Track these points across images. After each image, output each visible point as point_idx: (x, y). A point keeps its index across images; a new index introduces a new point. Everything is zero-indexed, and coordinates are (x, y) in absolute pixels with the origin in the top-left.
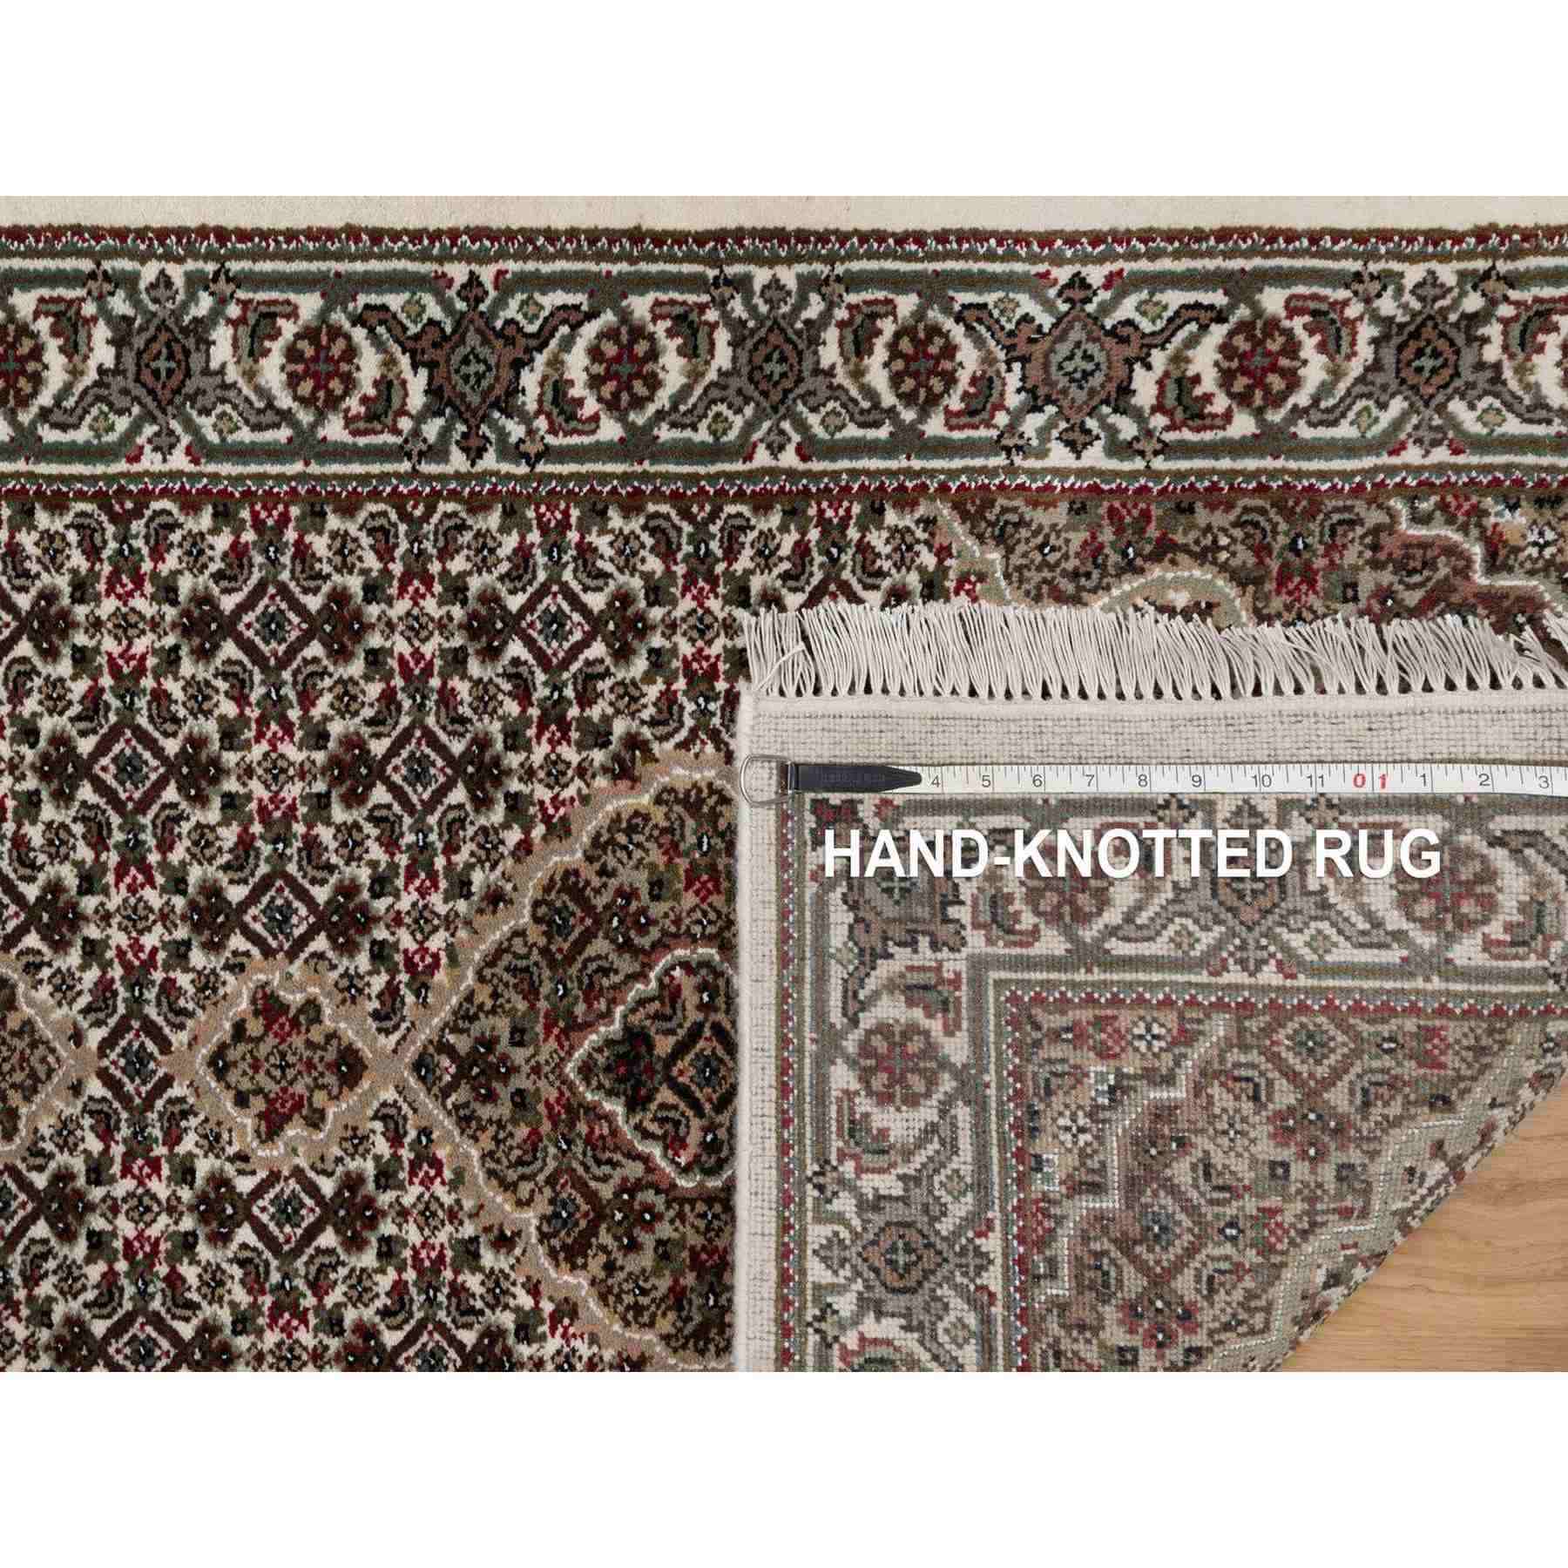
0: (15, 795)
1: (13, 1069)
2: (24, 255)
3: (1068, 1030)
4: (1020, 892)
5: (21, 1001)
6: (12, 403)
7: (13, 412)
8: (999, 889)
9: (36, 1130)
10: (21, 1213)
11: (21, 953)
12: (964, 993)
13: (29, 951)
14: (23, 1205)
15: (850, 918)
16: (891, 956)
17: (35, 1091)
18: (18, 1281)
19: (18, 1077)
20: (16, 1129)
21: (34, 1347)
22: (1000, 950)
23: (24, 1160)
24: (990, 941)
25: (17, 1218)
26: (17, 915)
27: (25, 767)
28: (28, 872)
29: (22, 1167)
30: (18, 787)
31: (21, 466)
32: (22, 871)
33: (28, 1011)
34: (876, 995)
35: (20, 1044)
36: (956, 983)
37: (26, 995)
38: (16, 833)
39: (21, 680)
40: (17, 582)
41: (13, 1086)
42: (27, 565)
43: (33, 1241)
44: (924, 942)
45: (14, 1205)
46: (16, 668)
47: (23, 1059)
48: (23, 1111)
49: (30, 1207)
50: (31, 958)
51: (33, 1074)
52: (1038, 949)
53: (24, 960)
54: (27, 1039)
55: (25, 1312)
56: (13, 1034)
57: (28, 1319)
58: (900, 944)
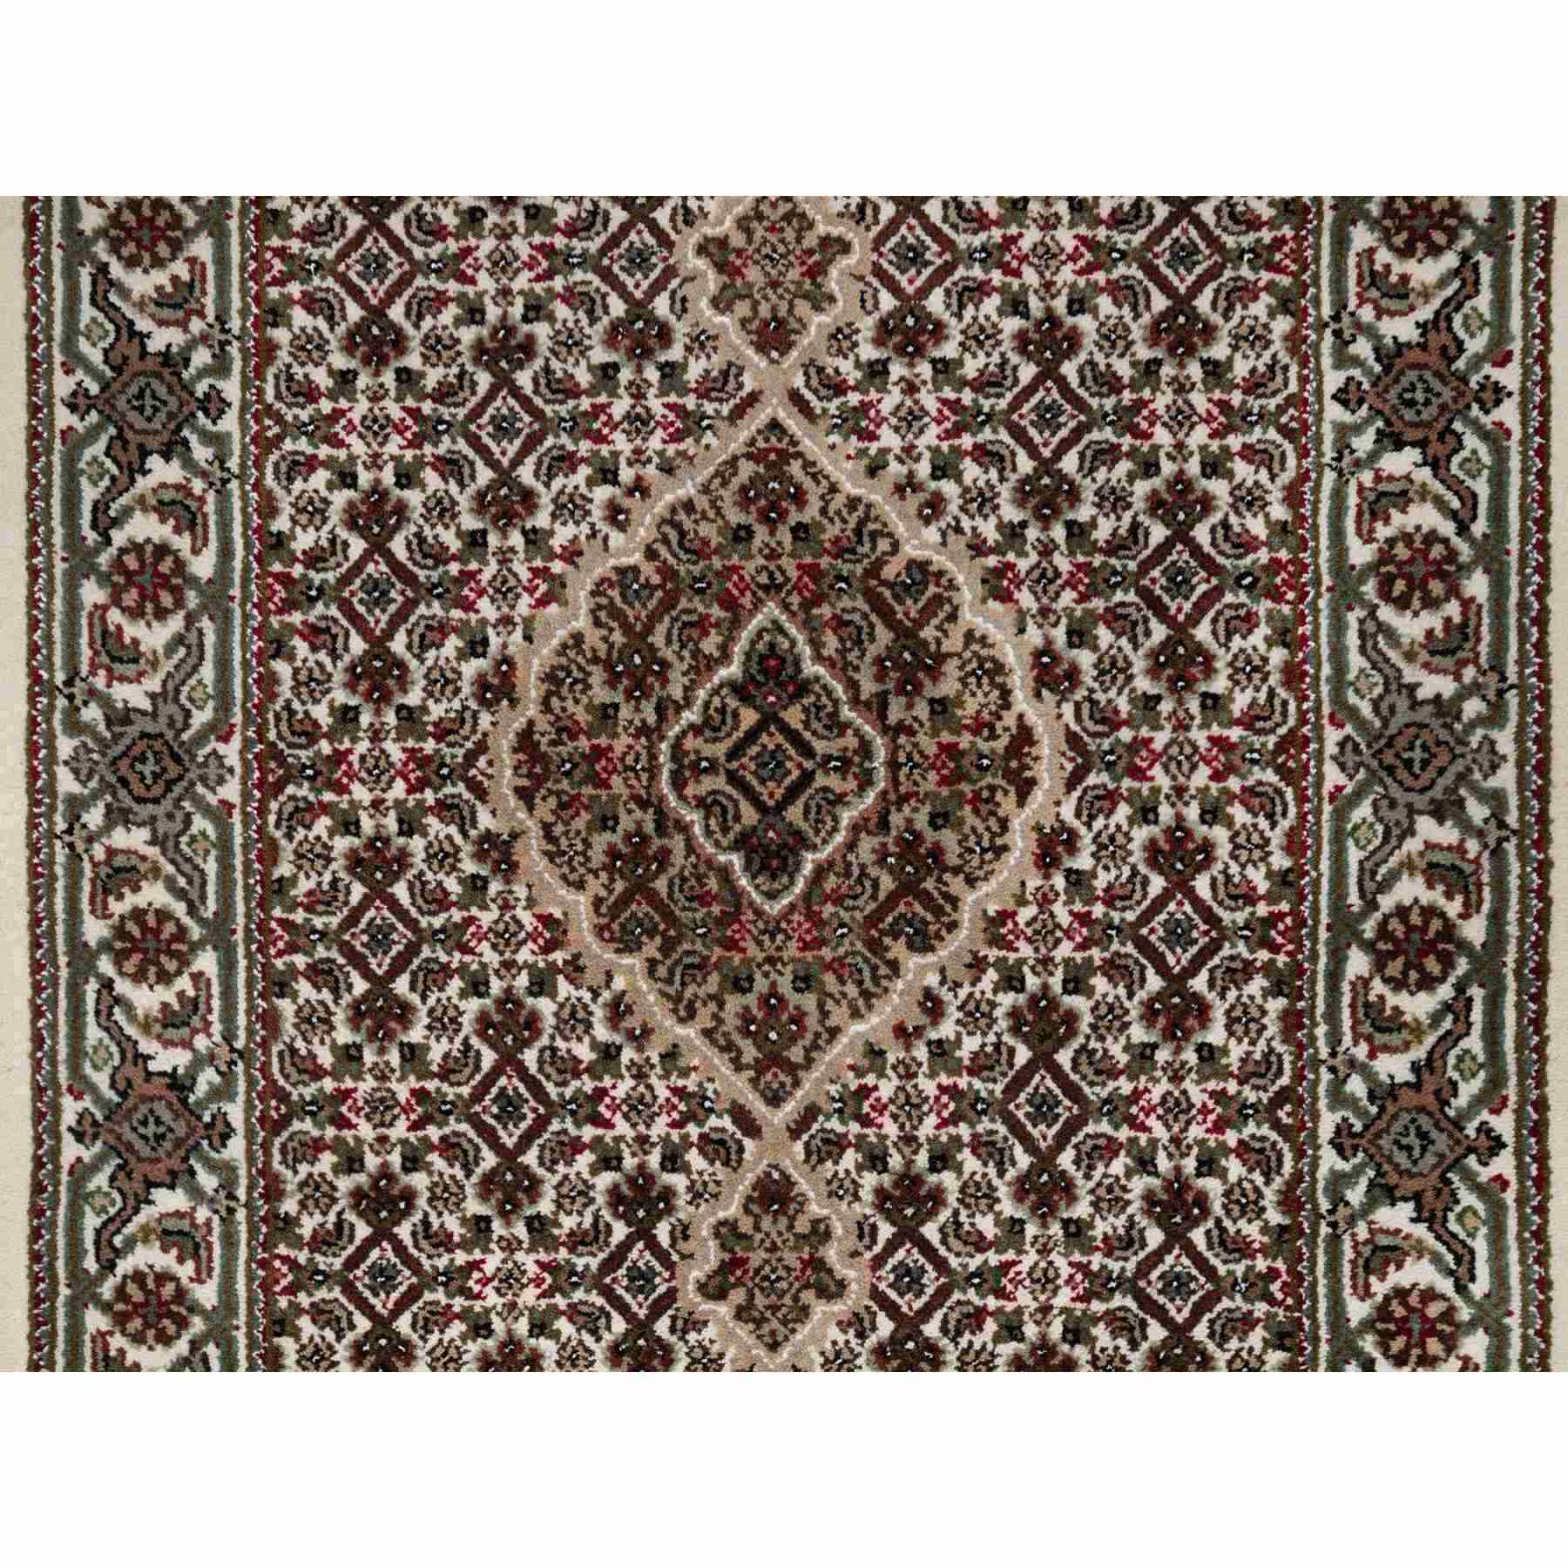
0: (529, 233)
1: (782, 241)
2: (49, 217)
5: (718, 231)
6: (179, 234)
7: (187, 232)
9: (841, 215)
10: (919, 231)
11: (675, 228)
13: (673, 219)
14: (911, 228)
17: (803, 215)
18: (983, 236)
19: (790, 235)
20: (839, 240)
21: (1047, 219)
23: (868, 228)
25: (924, 237)
26: (639, 232)
27: (504, 222)
28: (599, 219)
29: (876, 230)
30: (522, 230)
31: (233, 224)
32: (598, 226)
33: (729, 222)
35: (759, 233)
37: (714, 226)
38: (564, 233)
39: (425, 226)
40: (337, 230)
41: (799, 240)
42: (322, 219)
43: (945, 219)
45: (911, 240)
46: (414, 231)
47: (772, 229)
48: (821, 229)
49: (913, 222)
50: (680, 218)
51: (787, 217)
53: (680, 225)
54: (755, 224)
55: (1013, 230)
56: (750, 241)
57: (1021, 225)
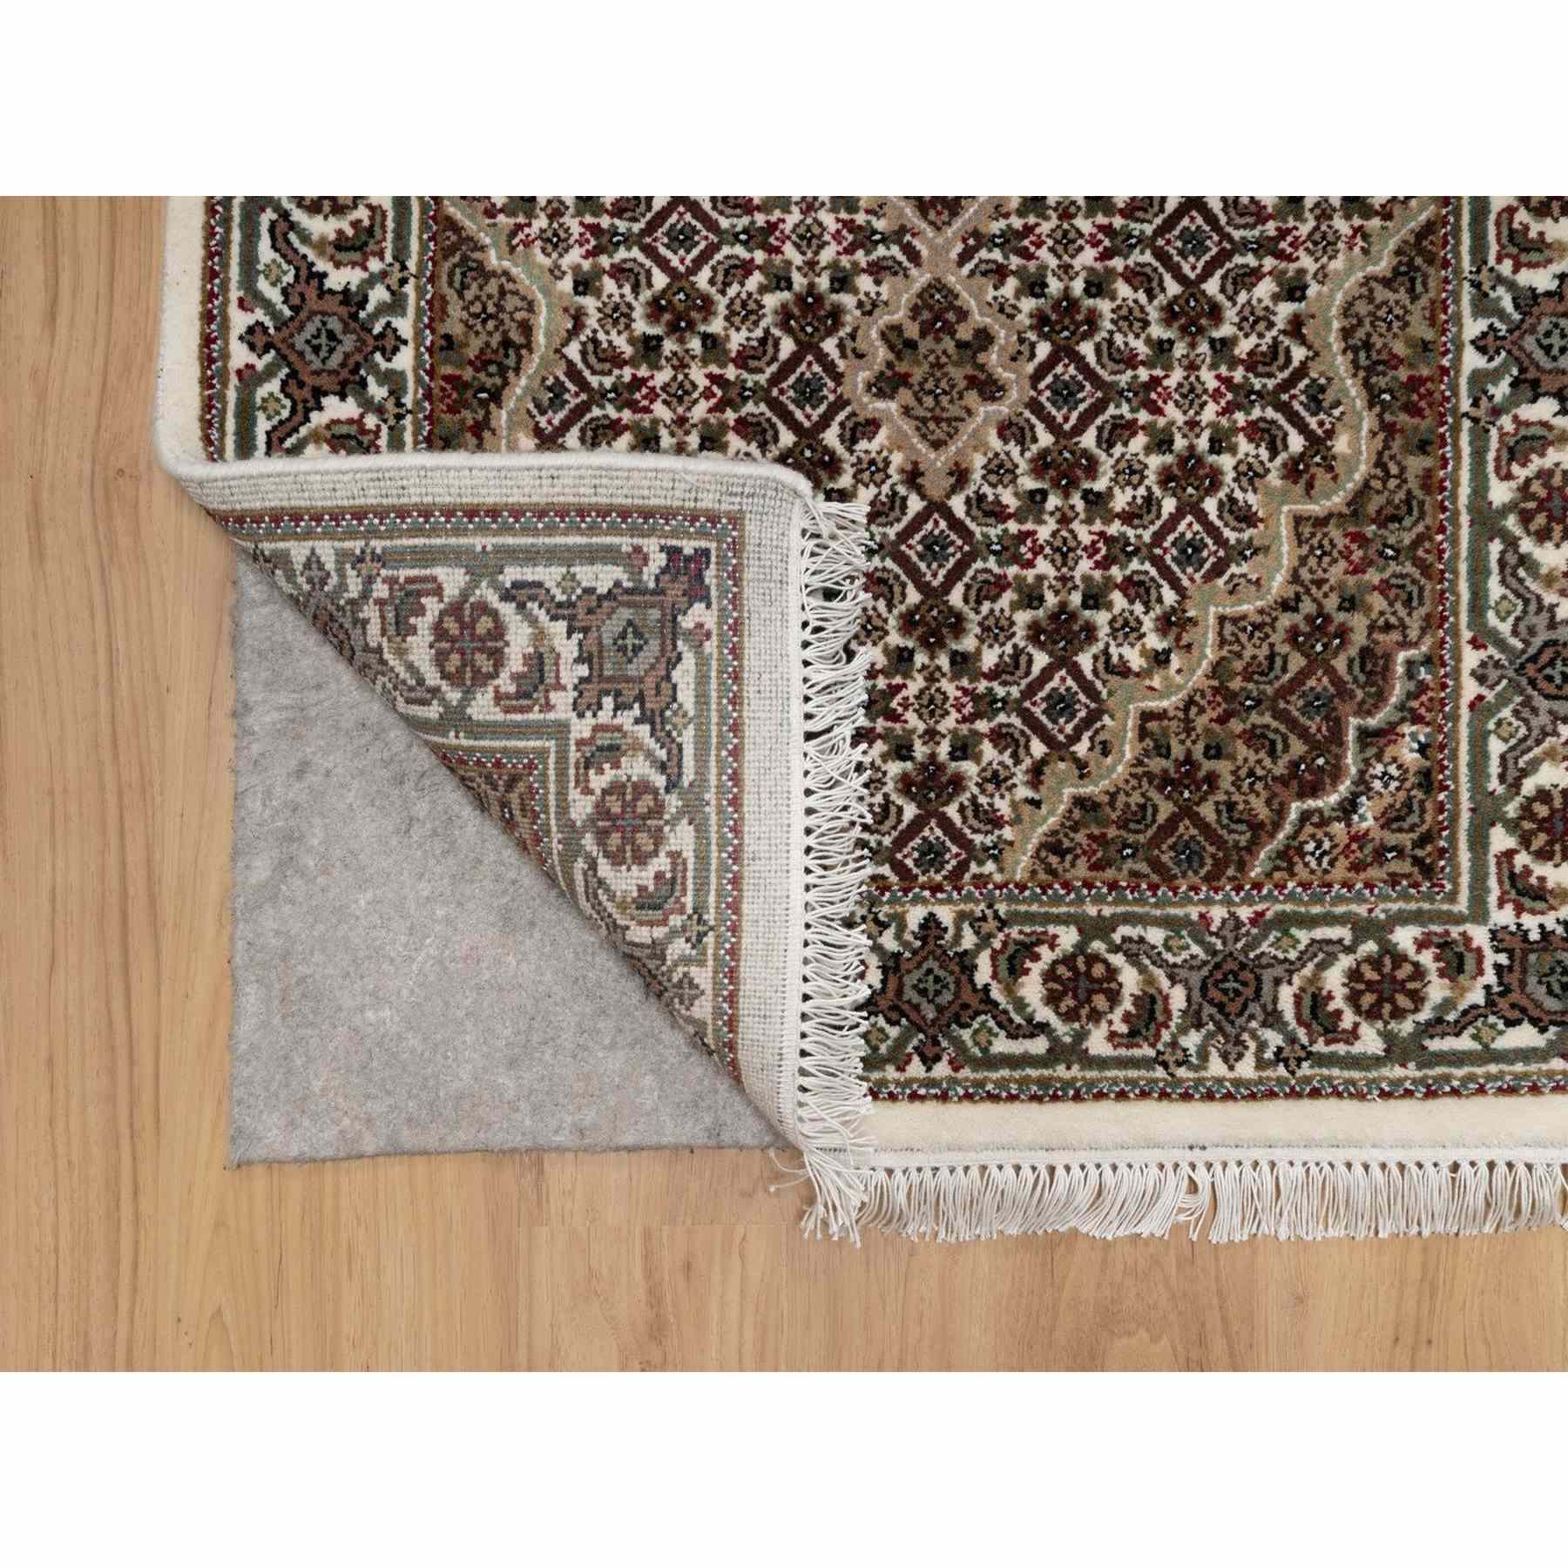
3: (510, 812)
4: (621, 775)
8: (624, 754)
12: (536, 716)
15: (603, 589)
16: (569, 635)
22: (573, 755)
24: (580, 743)
34: (534, 622)
36: (548, 706)
44: (583, 670)
52: (574, 794)
58: (580, 644)
